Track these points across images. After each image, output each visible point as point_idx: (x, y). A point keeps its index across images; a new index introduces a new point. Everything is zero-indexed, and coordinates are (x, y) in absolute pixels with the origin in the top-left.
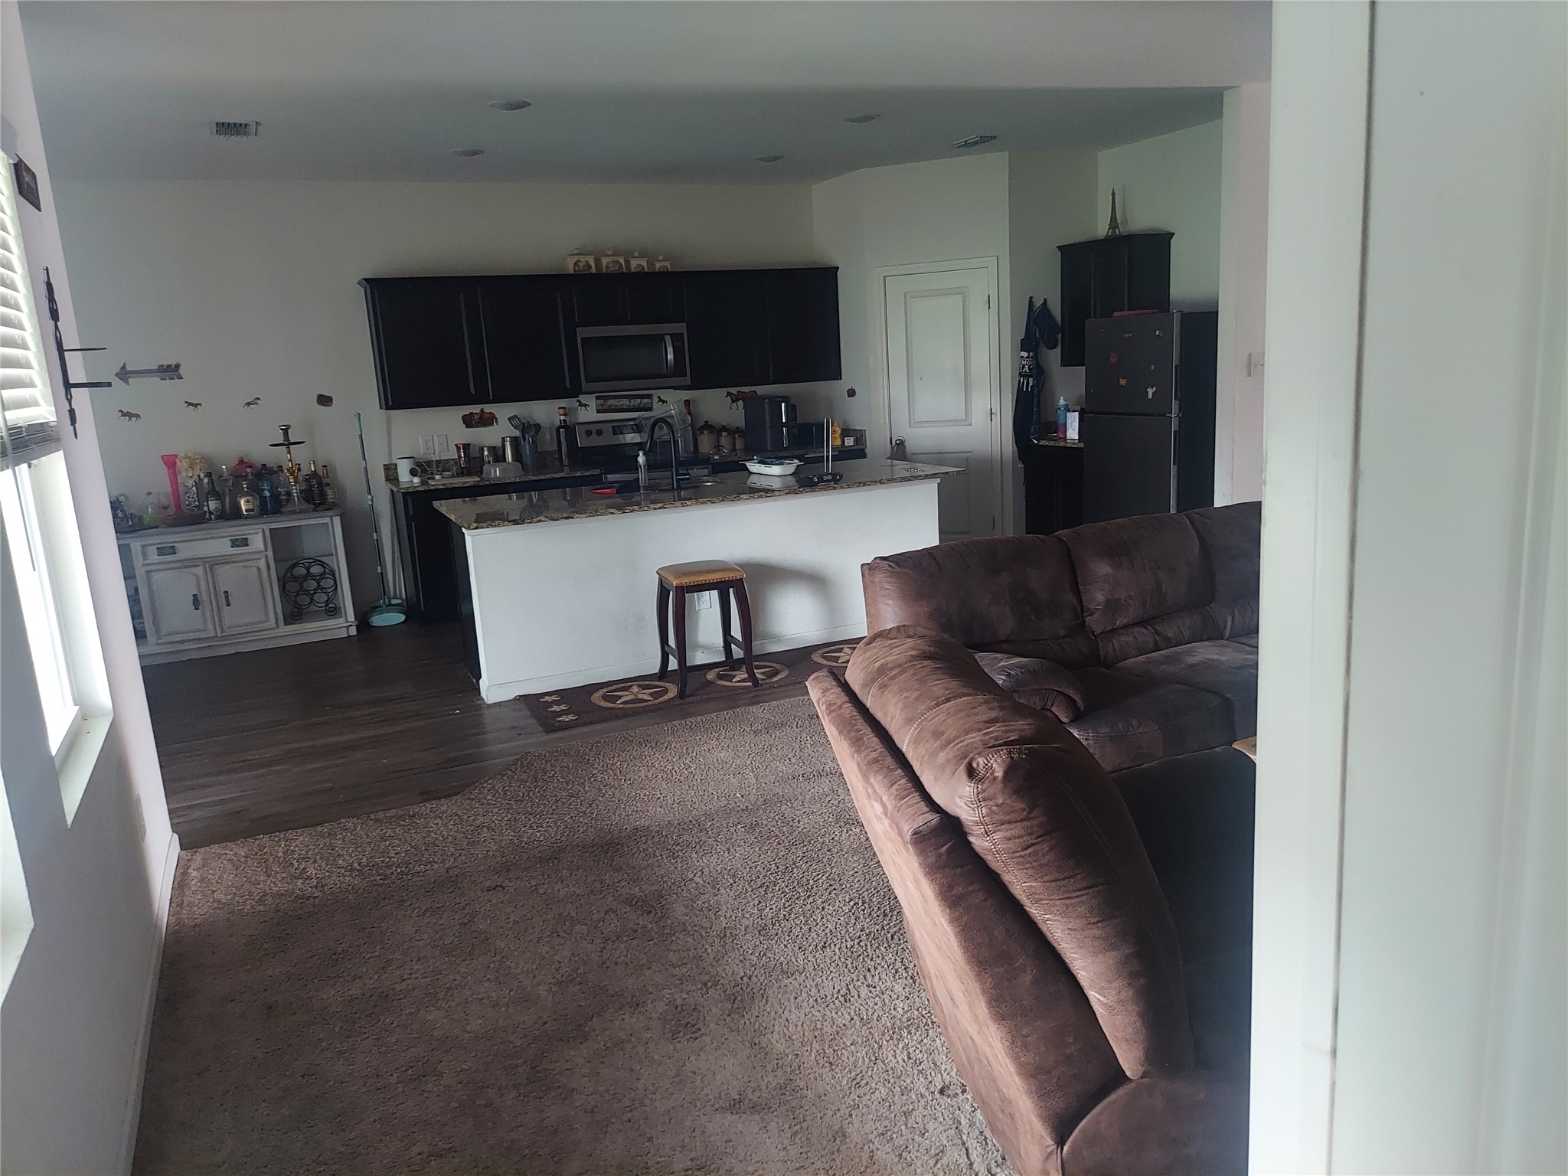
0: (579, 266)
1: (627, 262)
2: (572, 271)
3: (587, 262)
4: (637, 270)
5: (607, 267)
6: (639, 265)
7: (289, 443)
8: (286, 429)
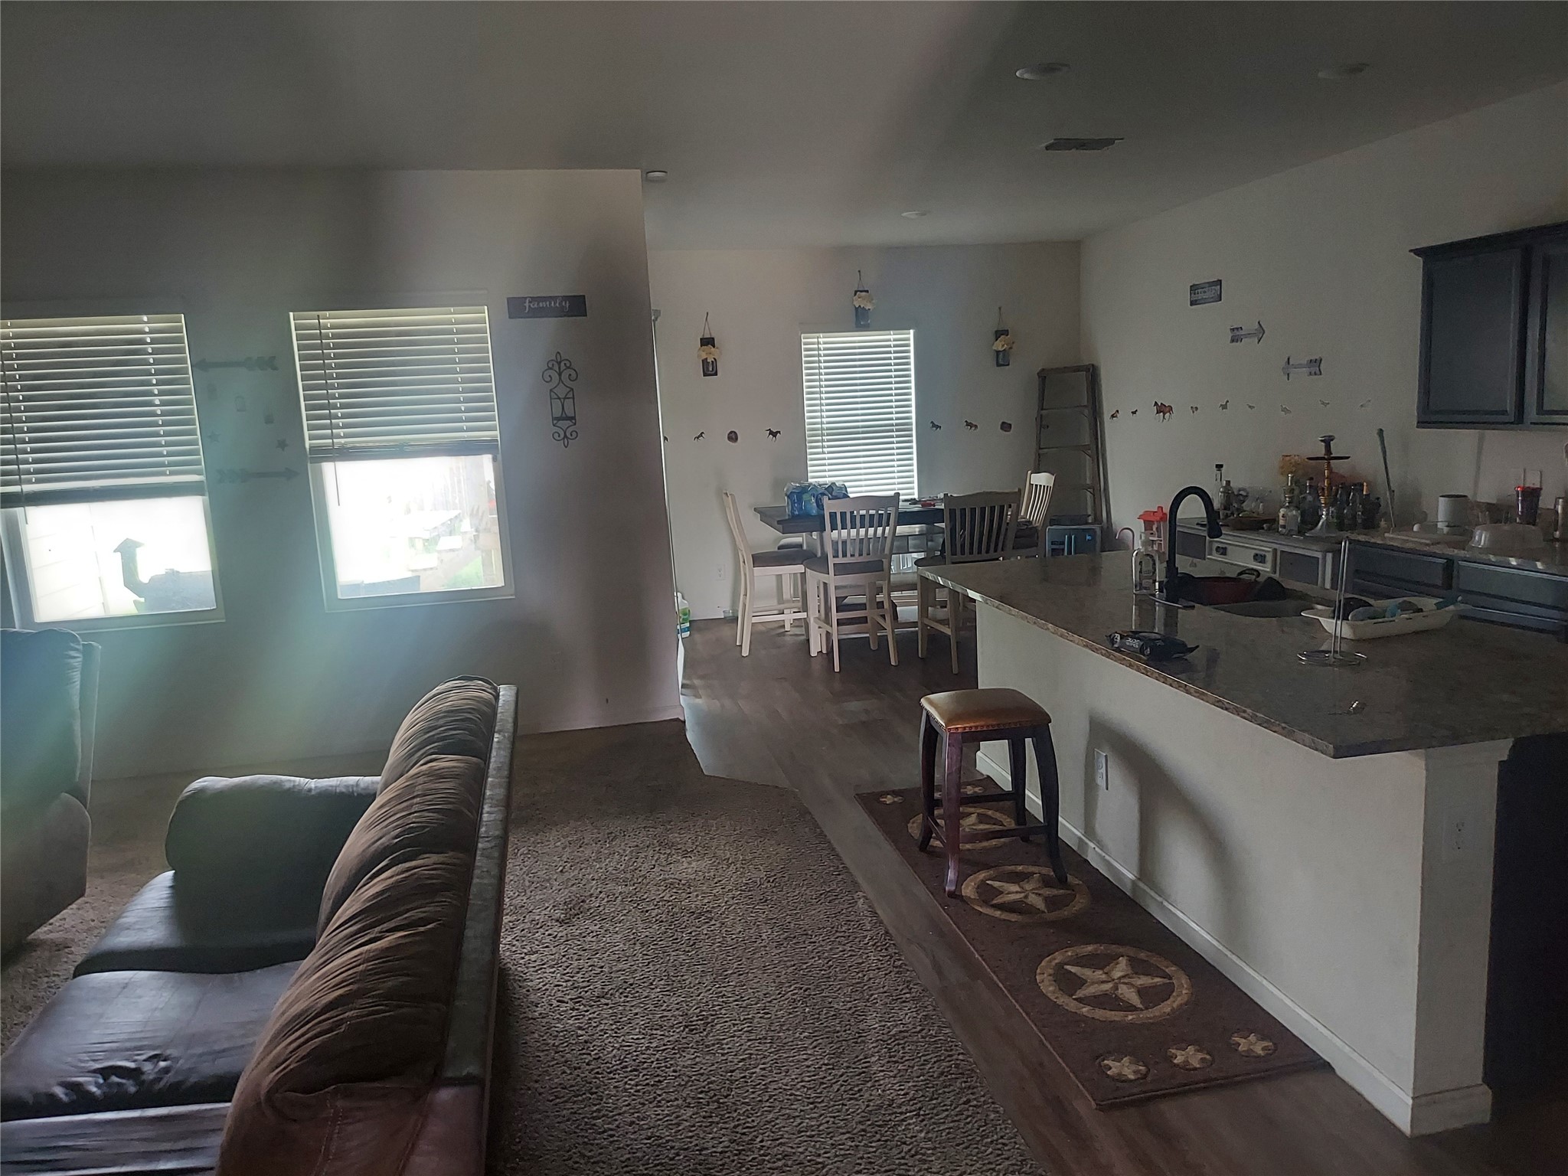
7: (1329, 456)
8: (1327, 441)
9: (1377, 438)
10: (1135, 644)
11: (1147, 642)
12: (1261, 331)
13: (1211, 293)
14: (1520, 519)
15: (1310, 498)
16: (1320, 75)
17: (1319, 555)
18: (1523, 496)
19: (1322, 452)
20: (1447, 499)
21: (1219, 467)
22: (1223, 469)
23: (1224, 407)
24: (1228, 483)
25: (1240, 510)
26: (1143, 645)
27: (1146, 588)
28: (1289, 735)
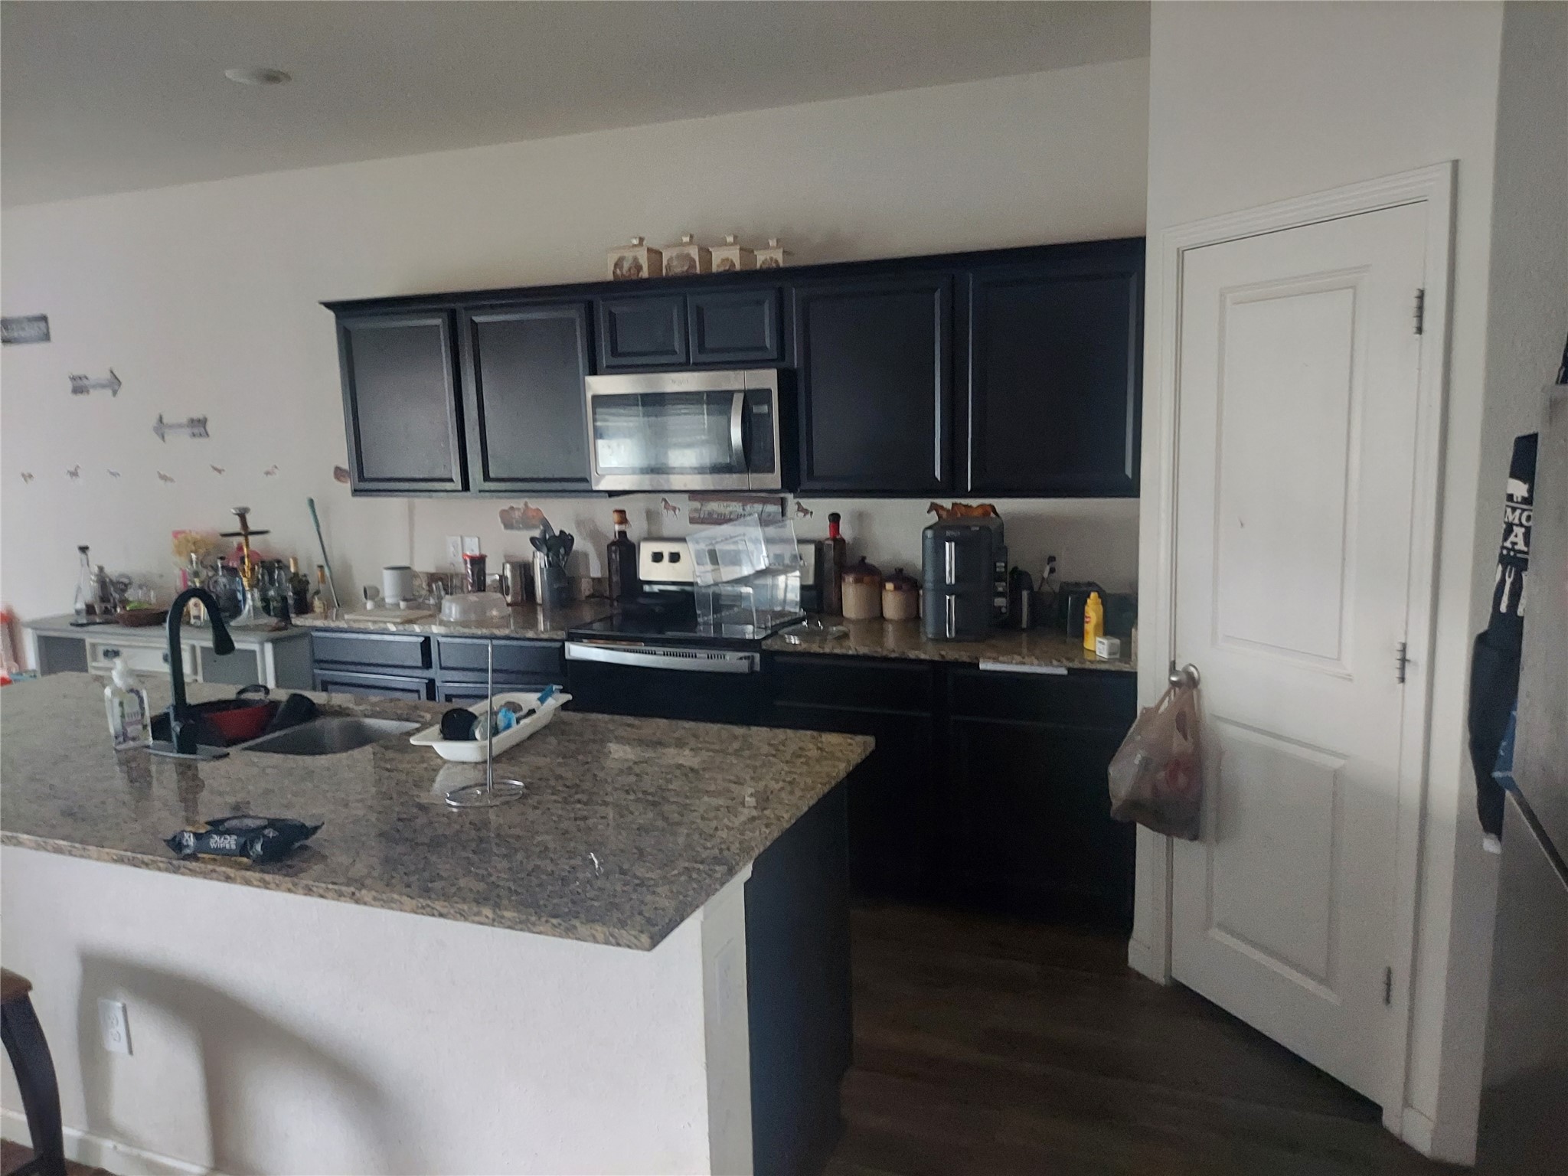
0: (621, 268)
1: (705, 253)
2: (610, 277)
3: (635, 259)
4: (721, 269)
5: (669, 266)
6: (726, 260)
7: (246, 532)
8: (242, 515)
9: (309, 510)
10: (230, 842)
11: (248, 837)
12: (114, 383)
13: (33, 330)
14: (472, 586)
15: (222, 580)
16: (229, 74)
17: (256, 647)
18: (472, 565)
19: (236, 526)
20: (398, 572)
21: (84, 549)
22: (90, 553)
23: (74, 474)
24: (101, 569)
25: (124, 602)
26: (245, 842)
27: (134, 739)
28: (569, 932)
